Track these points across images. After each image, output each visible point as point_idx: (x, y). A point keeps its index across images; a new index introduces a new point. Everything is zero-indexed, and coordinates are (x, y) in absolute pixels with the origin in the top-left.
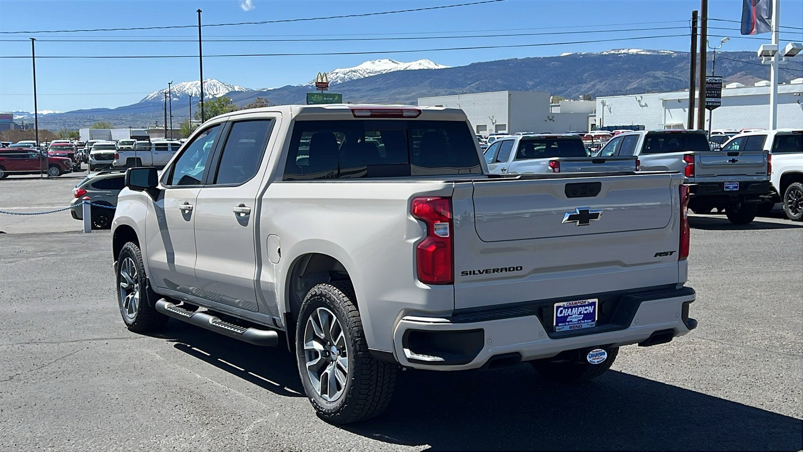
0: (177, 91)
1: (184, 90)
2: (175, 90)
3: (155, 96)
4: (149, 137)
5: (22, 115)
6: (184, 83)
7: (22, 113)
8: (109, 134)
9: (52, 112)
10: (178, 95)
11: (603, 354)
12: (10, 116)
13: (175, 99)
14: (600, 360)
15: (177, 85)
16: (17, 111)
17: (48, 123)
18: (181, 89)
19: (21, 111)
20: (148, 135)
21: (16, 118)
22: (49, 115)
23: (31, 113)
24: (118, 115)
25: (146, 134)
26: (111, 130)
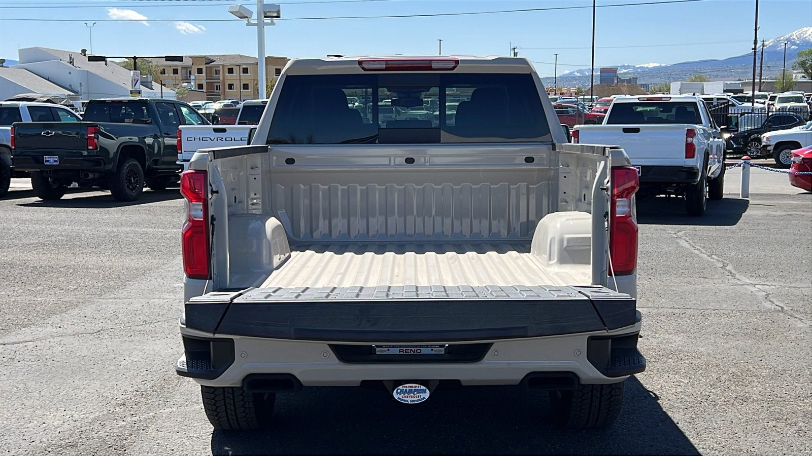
0: (796, 38)
1: (804, 36)
2: (794, 37)
3: (771, 44)
4: (743, 90)
5: (627, 69)
6: (805, 29)
7: (628, 67)
8: (701, 87)
9: (658, 65)
10: (798, 42)
11: (424, 391)
12: (614, 69)
13: (793, 47)
14: (416, 399)
15: (797, 31)
16: (623, 64)
17: (652, 77)
18: (802, 35)
19: (626, 65)
20: (742, 89)
21: (622, 72)
22: (655, 68)
23: (637, 66)
24: (727, 67)
25: (740, 87)
26: (704, 83)
